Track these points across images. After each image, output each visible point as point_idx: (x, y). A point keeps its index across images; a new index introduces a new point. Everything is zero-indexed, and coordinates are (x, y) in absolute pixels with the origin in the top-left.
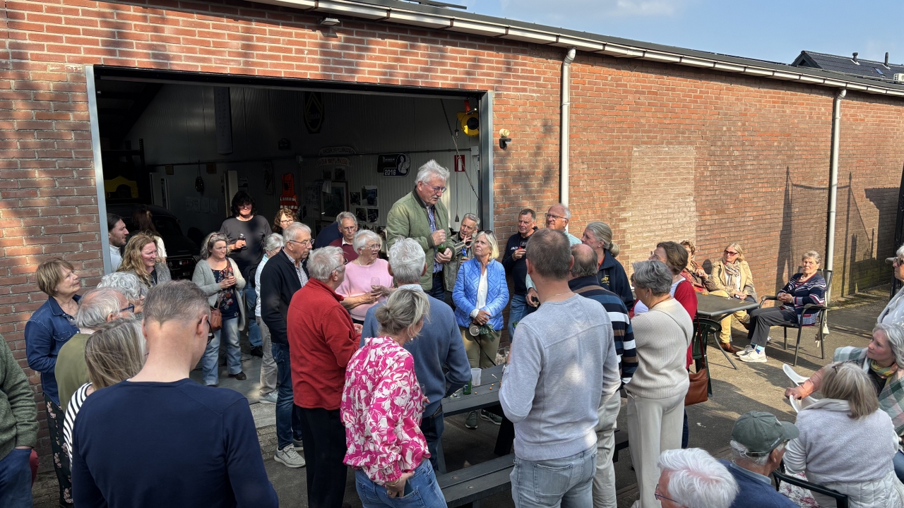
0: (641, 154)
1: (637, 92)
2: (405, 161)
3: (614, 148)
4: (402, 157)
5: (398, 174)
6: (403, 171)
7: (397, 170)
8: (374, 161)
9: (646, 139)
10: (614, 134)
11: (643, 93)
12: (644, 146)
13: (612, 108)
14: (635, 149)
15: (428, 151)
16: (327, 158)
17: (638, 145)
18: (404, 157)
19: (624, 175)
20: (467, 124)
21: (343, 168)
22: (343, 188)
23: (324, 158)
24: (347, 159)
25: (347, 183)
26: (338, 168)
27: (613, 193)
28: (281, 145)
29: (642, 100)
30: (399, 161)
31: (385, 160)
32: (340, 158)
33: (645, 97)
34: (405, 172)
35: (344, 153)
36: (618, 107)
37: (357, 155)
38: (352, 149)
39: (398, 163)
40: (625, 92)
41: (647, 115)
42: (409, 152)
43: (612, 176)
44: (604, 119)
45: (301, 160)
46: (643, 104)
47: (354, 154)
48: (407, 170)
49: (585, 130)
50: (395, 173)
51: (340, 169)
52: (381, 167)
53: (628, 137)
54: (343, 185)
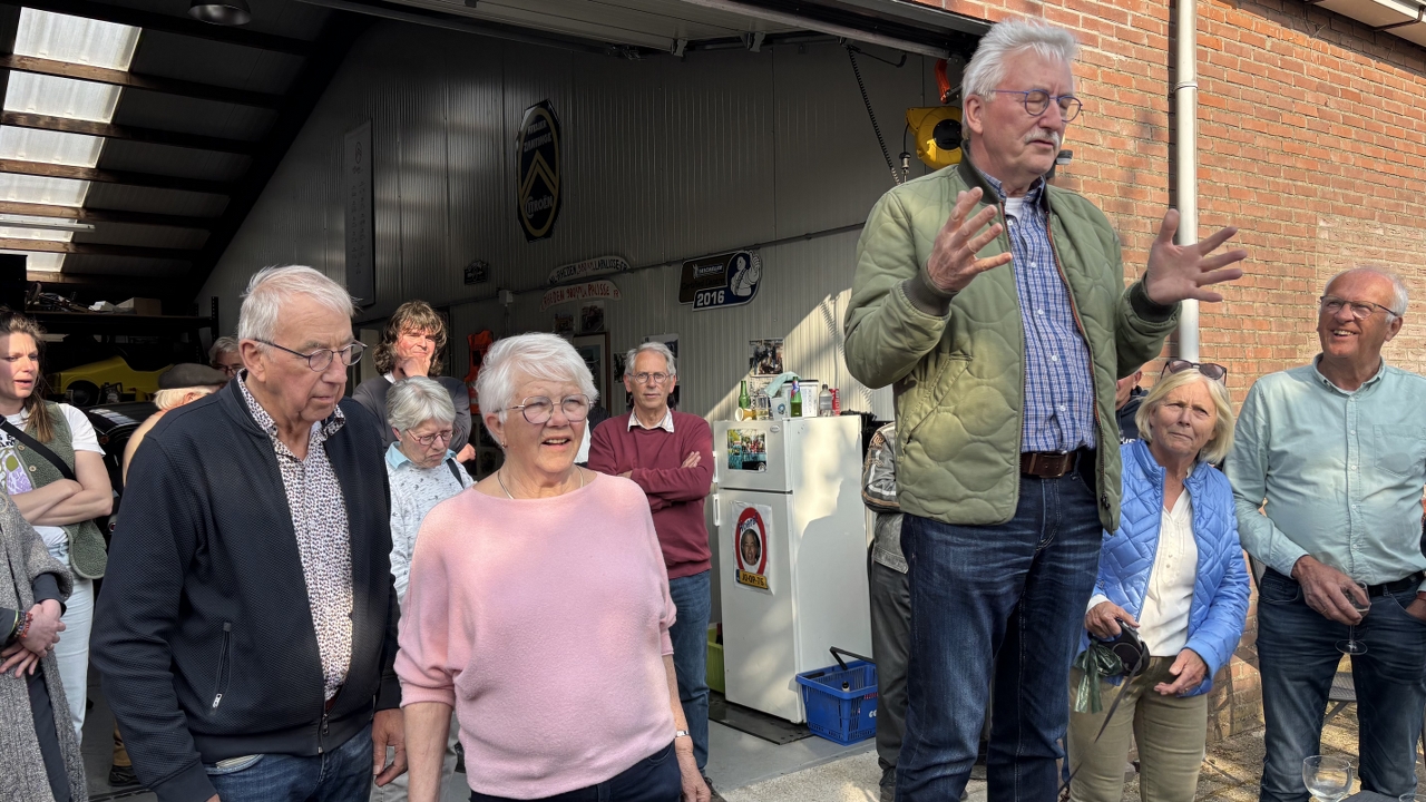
0: (1334, 238)
1: (1320, 88)
2: (748, 266)
3: (1280, 216)
4: (741, 259)
5: (732, 298)
6: (744, 291)
7: (728, 291)
8: (672, 277)
9: (1341, 203)
10: (1281, 180)
11: (1332, 92)
12: (1338, 219)
13: (1274, 117)
14: (1322, 224)
15: (808, 237)
16: (565, 288)
17: (1327, 216)
18: (747, 258)
19: (1302, 284)
20: (935, 135)
21: (600, 304)
22: (598, 347)
23: (558, 289)
24: (608, 283)
25: (606, 334)
26: (589, 305)
27: (1282, 327)
28: (469, 275)
29: (1332, 108)
30: (733, 270)
31: (697, 271)
32: (594, 283)
33: (1337, 102)
34: (747, 292)
35: (604, 271)
36: (1286, 116)
37: (632, 270)
38: (621, 260)
39: (731, 274)
40: (1300, 83)
41: (1342, 146)
42: (757, 247)
43: (1278, 282)
44: (1260, 141)
45: (509, 298)
46: (1332, 118)
47: (625, 270)
48: (753, 287)
49: (1221, 161)
50: (721, 298)
51: (592, 309)
52: (689, 290)
53: (1308, 193)
54: (600, 340)
